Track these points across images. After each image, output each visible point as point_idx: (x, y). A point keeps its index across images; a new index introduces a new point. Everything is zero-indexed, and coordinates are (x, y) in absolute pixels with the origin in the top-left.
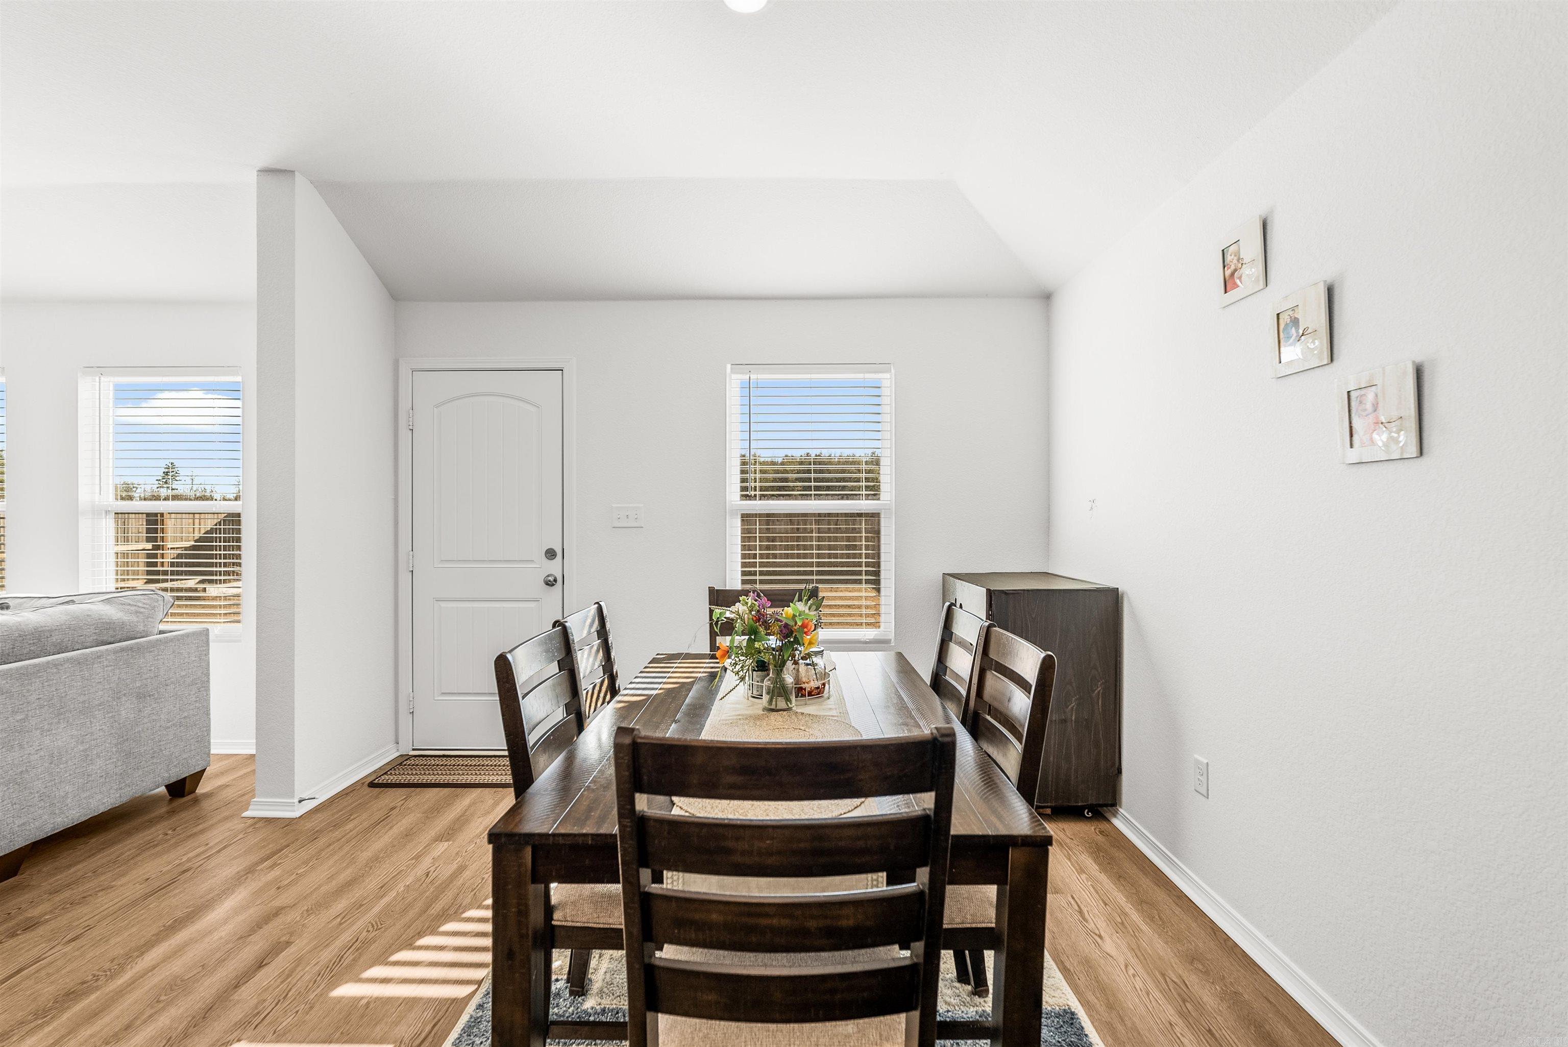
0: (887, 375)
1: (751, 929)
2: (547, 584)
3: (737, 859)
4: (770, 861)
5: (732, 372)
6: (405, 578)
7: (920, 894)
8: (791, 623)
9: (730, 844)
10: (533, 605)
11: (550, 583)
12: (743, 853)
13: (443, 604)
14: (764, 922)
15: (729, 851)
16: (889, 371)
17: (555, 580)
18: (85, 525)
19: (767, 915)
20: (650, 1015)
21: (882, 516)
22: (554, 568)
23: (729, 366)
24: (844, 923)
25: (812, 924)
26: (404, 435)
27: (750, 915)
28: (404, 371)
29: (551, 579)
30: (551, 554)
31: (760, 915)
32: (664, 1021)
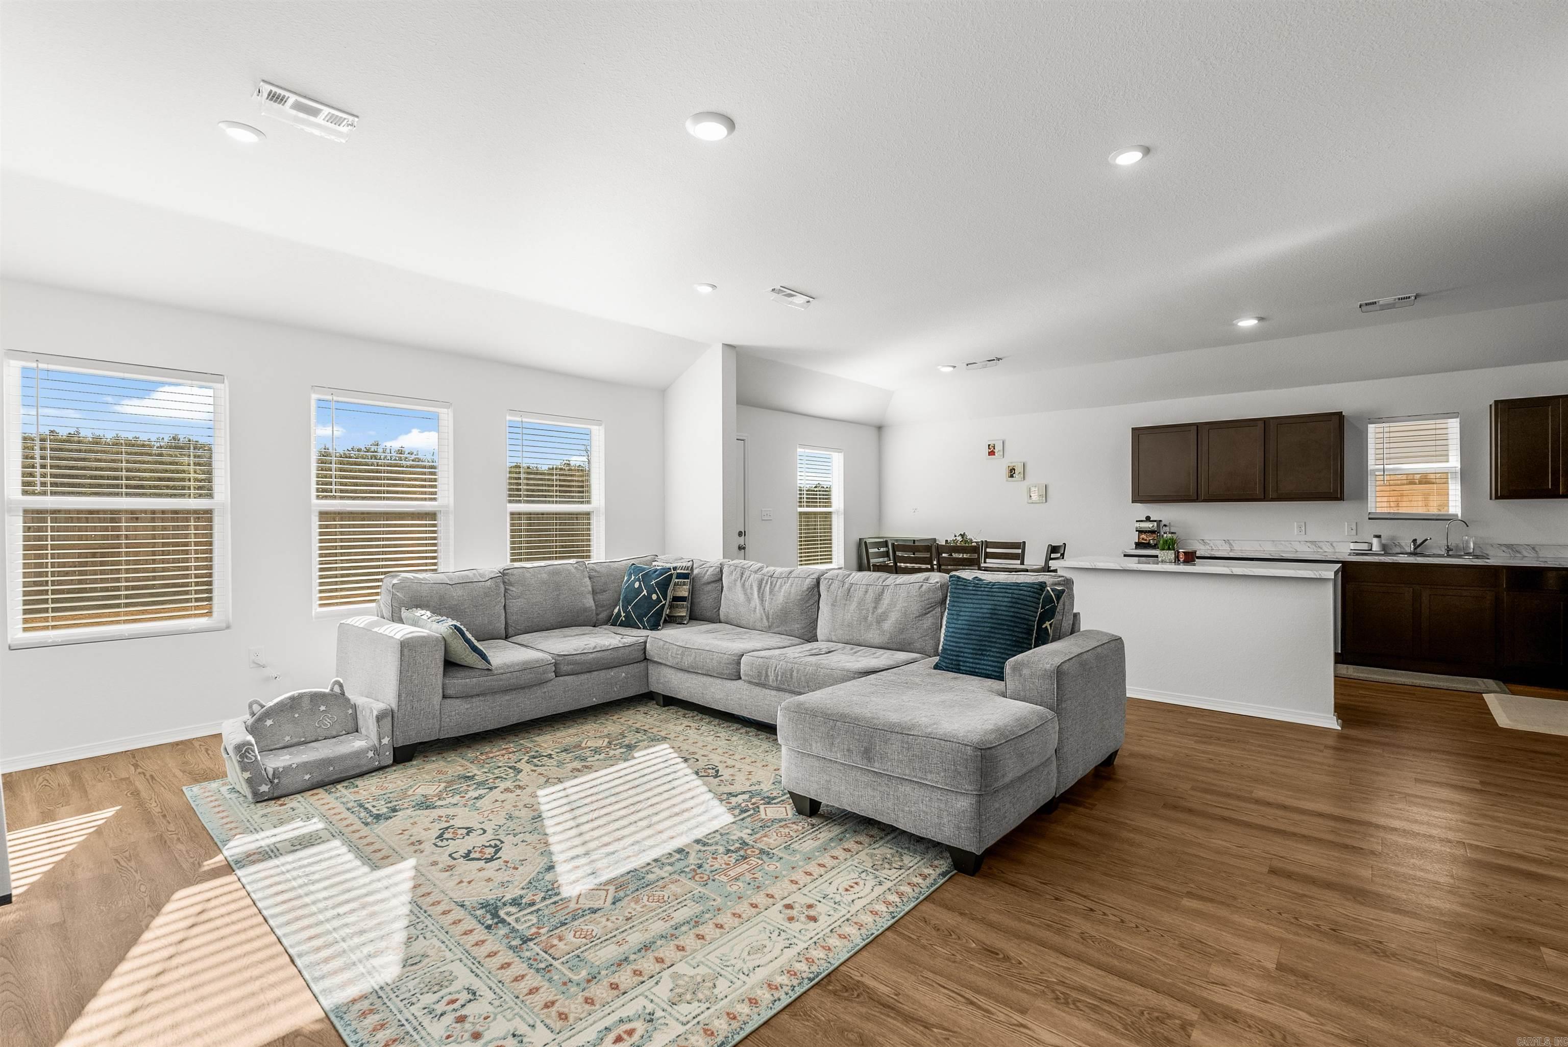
11: (741, 548)
21: (834, 514)
22: (741, 541)
30: (740, 534)
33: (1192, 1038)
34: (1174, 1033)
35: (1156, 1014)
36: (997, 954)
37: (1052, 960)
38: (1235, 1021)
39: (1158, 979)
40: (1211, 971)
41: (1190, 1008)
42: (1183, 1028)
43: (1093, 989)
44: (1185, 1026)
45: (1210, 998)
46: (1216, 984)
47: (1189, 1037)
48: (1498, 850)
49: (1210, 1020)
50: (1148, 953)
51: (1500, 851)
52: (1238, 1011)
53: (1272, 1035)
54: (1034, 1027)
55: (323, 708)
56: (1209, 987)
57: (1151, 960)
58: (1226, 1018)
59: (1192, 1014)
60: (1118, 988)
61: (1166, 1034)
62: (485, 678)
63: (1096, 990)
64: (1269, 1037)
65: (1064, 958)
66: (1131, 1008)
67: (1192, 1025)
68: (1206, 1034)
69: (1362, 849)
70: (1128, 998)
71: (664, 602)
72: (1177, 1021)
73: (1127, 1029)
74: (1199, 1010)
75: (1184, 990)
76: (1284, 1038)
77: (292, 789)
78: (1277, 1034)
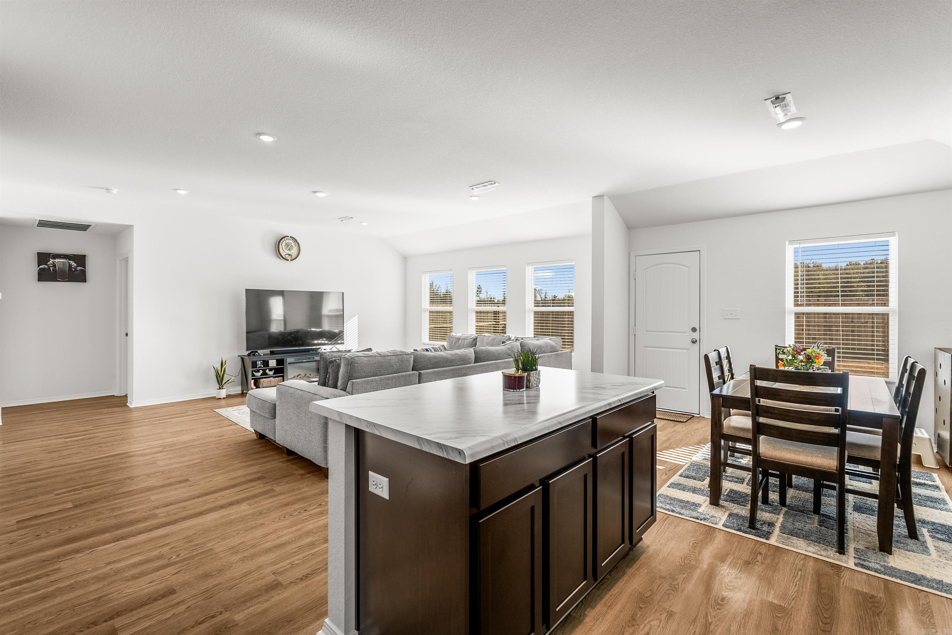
0: (893, 238)
1: (787, 416)
2: (693, 342)
3: (782, 397)
4: (792, 399)
5: (789, 244)
6: (632, 337)
7: (839, 414)
8: (810, 354)
9: (780, 394)
10: (686, 351)
11: (694, 342)
12: (784, 396)
13: (647, 349)
14: (790, 414)
15: (780, 396)
16: (895, 236)
17: (696, 341)
18: (527, 314)
19: (791, 413)
20: (758, 435)
21: (890, 315)
22: (696, 335)
23: (787, 242)
24: (815, 418)
25: (805, 417)
26: (632, 281)
27: (787, 412)
28: (632, 257)
29: (695, 340)
30: (694, 330)
31: (789, 412)
32: (762, 438)
48: (93, 548)
51: (91, 548)
69: (164, 507)
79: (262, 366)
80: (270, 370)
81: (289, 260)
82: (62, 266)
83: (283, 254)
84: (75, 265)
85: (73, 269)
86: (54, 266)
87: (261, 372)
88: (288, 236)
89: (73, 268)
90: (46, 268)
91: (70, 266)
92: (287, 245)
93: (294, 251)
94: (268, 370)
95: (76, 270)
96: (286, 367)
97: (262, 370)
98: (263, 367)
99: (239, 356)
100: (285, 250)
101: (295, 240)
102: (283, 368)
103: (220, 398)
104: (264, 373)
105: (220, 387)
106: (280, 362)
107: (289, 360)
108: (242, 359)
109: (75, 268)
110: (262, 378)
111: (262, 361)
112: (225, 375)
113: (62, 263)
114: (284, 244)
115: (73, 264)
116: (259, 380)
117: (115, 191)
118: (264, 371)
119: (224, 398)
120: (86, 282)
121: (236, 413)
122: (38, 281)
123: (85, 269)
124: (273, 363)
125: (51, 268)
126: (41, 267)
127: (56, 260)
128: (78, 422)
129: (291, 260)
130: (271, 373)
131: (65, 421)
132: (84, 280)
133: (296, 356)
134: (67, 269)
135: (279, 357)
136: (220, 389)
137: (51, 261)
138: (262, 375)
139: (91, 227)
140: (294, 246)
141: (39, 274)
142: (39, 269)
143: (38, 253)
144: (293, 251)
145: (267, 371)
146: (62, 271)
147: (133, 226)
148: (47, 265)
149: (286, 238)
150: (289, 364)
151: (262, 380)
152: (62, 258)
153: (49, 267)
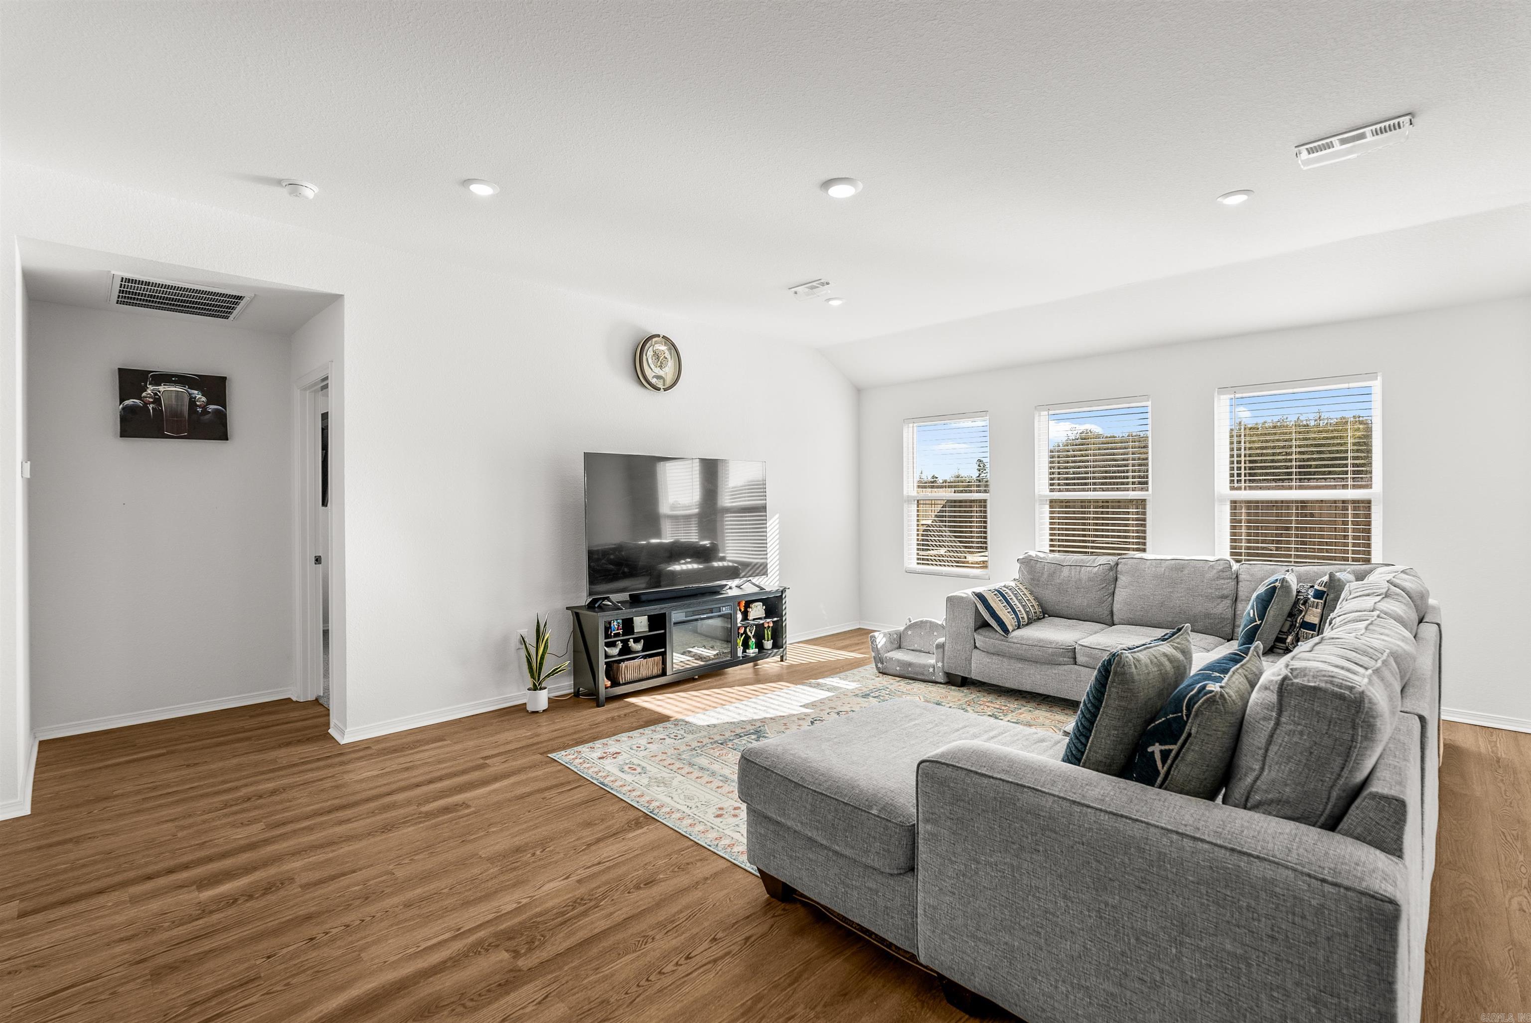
33: (504, 952)
34: (515, 944)
35: (537, 943)
36: (645, 885)
37: (624, 909)
38: (500, 985)
39: (572, 962)
40: (562, 1005)
41: (530, 965)
42: (516, 952)
43: (581, 920)
44: (516, 954)
45: (532, 984)
46: (544, 999)
47: (507, 951)
49: (511, 971)
50: (606, 971)
52: (507, 993)
53: (472, 1000)
54: (562, 882)
55: (935, 634)
56: (544, 991)
57: (598, 968)
58: (507, 981)
59: (522, 963)
60: (574, 933)
61: (517, 940)
62: (1000, 642)
63: (579, 921)
64: (472, 997)
65: (625, 916)
66: (551, 932)
67: (514, 957)
68: (501, 961)
70: (562, 935)
71: (1258, 623)
72: (523, 951)
73: (533, 922)
74: (525, 969)
75: (552, 972)
76: (464, 1005)
77: (891, 672)
78: (470, 1004)
79: (621, 631)
80: (636, 640)
81: (662, 390)
82: (174, 402)
83: (649, 374)
84: (204, 399)
85: (199, 410)
86: (157, 400)
87: (620, 645)
88: (658, 336)
89: (199, 406)
90: (139, 406)
91: (192, 402)
92: (656, 355)
93: (668, 371)
94: (631, 640)
95: (205, 412)
96: (671, 632)
97: (622, 641)
98: (623, 635)
99: (567, 608)
100: (652, 366)
101: (673, 347)
102: (664, 634)
103: (537, 712)
104: (626, 650)
105: (535, 685)
106: (658, 622)
107: (677, 615)
108: (577, 616)
109: (204, 408)
110: (623, 660)
111: (620, 621)
112: (546, 655)
113: (174, 394)
114: (650, 353)
115: (198, 396)
116: (615, 665)
117: (310, 191)
118: (625, 642)
119: (544, 711)
120: (227, 439)
121: (610, 766)
122: (122, 436)
123: (225, 408)
124: (641, 624)
125: (151, 407)
126: (127, 402)
127: (162, 388)
128: (226, 806)
129: (665, 390)
130: (639, 647)
131: (192, 798)
132: (223, 436)
133: (689, 606)
134: (186, 408)
135: (655, 609)
136: (535, 688)
137: (150, 389)
138: (620, 654)
139: (243, 303)
140: (668, 357)
141: (123, 420)
142: (123, 409)
143: (119, 369)
144: (667, 369)
145: (631, 643)
146: (175, 414)
147: (341, 297)
148: (140, 398)
149: (654, 340)
150: (674, 624)
151: (623, 665)
152: (176, 383)
153: (146, 404)
